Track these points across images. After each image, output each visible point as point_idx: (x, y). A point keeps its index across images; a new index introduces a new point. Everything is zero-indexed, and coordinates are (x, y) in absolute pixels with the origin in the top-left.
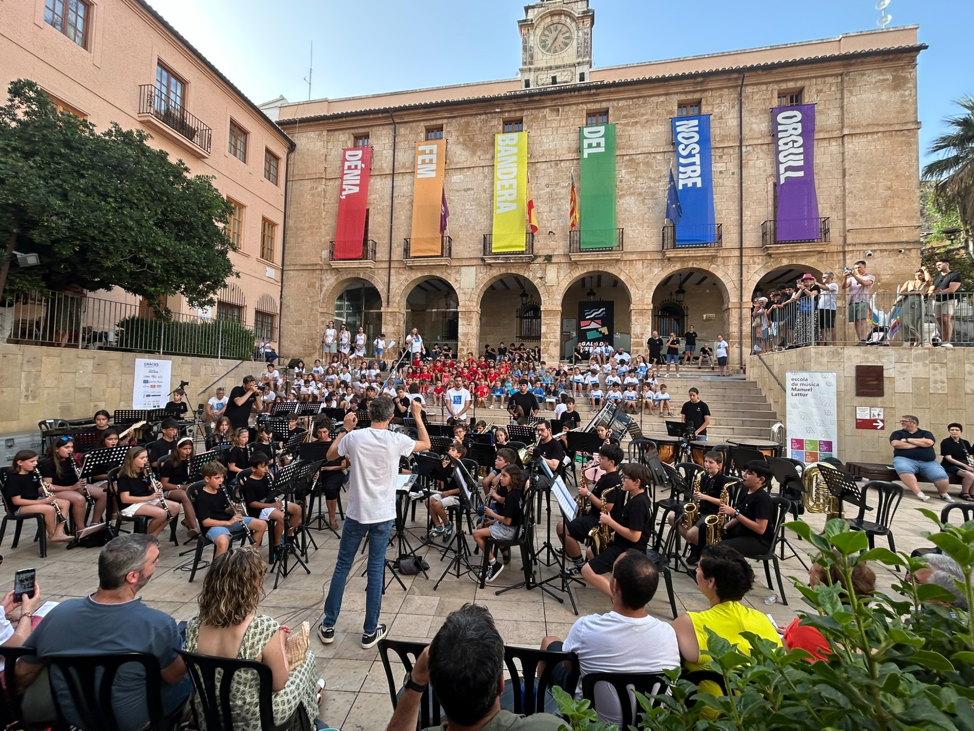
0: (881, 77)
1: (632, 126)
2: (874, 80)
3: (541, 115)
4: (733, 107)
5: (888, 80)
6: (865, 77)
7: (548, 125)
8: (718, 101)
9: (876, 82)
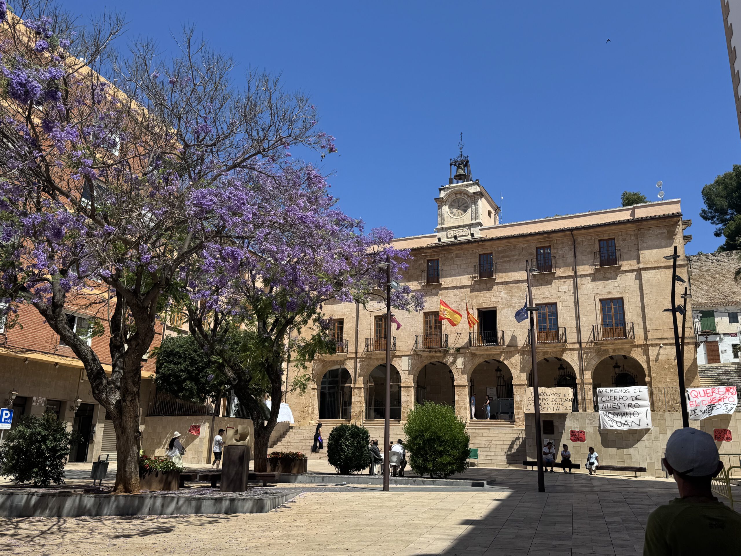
0: (661, 231)
1: (508, 263)
2: (656, 233)
3: (450, 256)
4: (570, 250)
5: (664, 233)
6: (651, 232)
7: (455, 263)
8: (561, 246)
9: (658, 234)
